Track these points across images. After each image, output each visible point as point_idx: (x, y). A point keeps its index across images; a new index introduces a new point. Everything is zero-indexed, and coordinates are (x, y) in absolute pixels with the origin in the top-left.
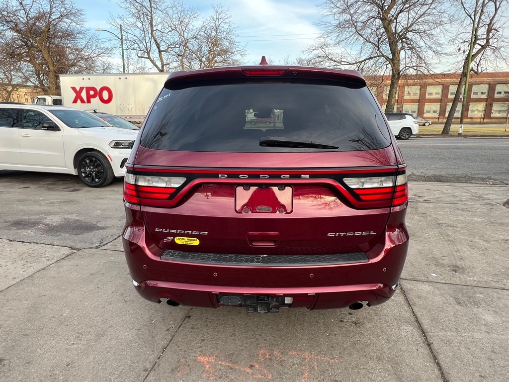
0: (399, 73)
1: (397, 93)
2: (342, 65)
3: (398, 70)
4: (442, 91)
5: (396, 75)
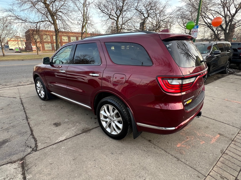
0: (58, 30)
1: (59, 39)
2: (27, 22)
3: (57, 28)
4: (68, 39)
5: (57, 31)
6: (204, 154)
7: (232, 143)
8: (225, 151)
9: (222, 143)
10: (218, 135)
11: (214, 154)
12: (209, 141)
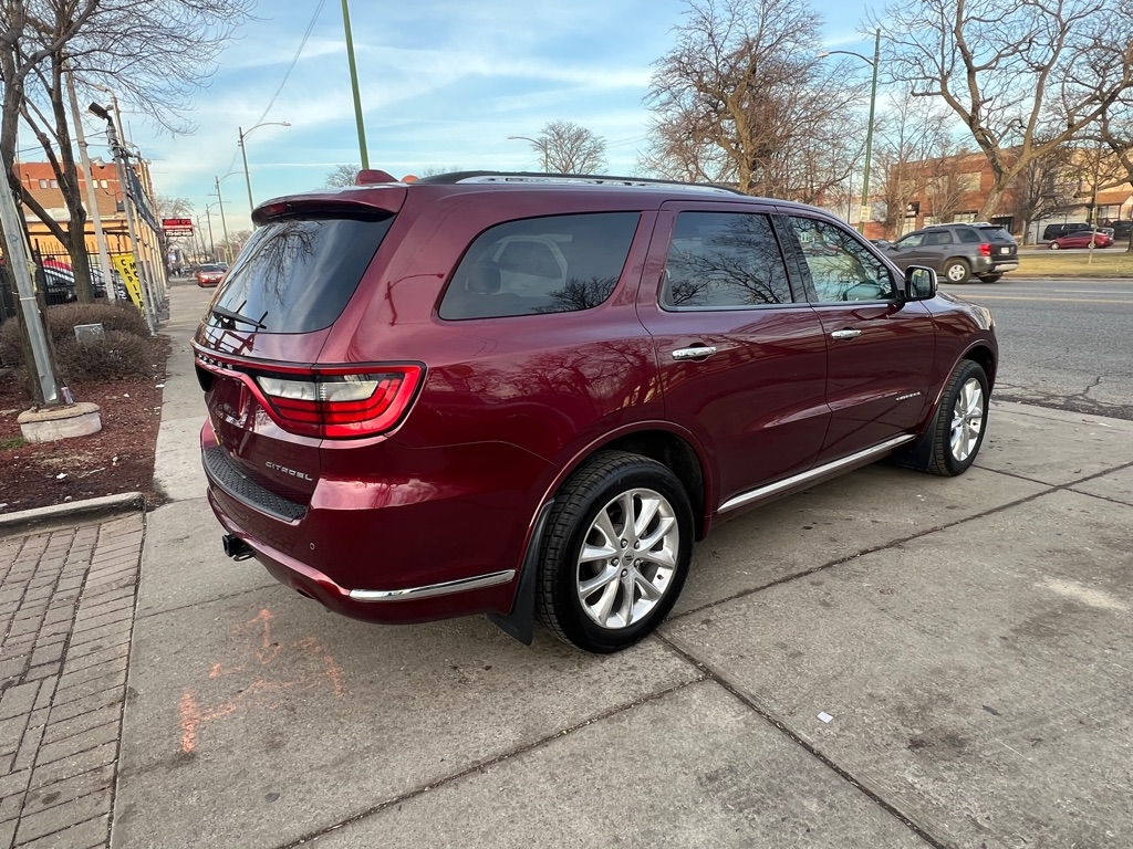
6: (179, 647)
7: (113, 765)
8: (123, 707)
9: (149, 724)
10: (191, 746)
11: (148, 669)
12: (200, 691)
